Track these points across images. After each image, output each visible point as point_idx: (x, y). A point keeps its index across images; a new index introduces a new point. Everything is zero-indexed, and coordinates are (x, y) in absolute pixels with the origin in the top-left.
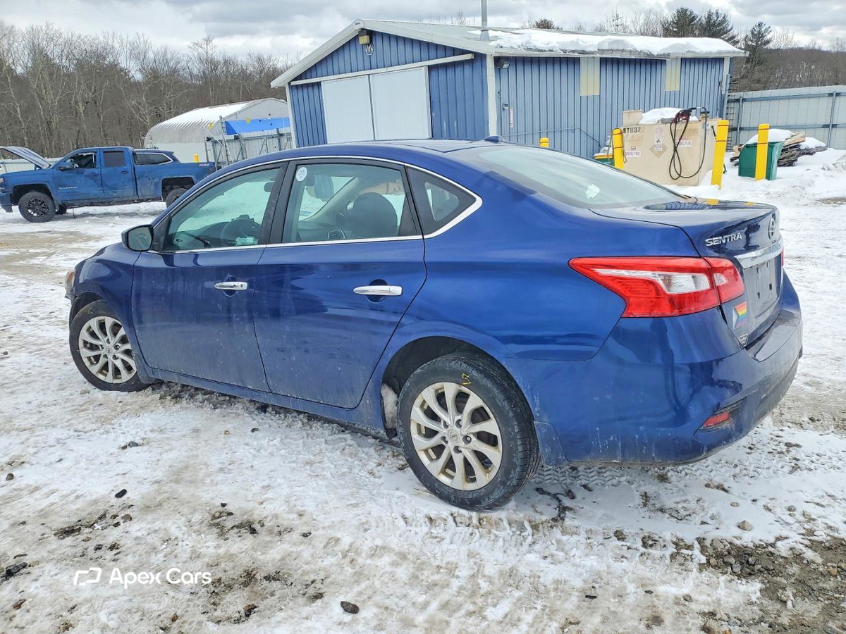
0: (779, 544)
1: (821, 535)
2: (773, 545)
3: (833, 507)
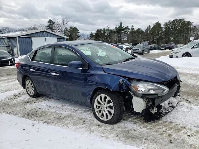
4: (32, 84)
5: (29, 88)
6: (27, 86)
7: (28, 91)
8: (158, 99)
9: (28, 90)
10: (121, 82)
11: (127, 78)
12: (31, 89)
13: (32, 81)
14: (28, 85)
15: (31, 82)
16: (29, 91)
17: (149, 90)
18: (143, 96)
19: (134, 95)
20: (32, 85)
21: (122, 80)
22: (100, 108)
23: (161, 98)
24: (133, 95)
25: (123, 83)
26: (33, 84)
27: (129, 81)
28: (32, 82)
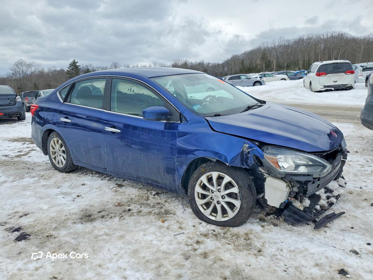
4: (61, 147)
5: (56, 154)
6: (51, 149)
7: (53, 160)
8: (314, 183)
9: (53, 157)
10: (245, 149)
11: (257, 143)
12: (60, 155)
13: (62, 140)
14: (54, 148)
15: (60, 142)
16: (55, 158)
17: (297, 166)
18: (287, 178)
19: (269, 174)
20: (63, 148)
21: (248, 145)
22: (209, 197)
23: (318, 183)
24: (266, 175)
25: (249, 152)
26: (65, 147)
27: (261, 148)
28: (64, 142)
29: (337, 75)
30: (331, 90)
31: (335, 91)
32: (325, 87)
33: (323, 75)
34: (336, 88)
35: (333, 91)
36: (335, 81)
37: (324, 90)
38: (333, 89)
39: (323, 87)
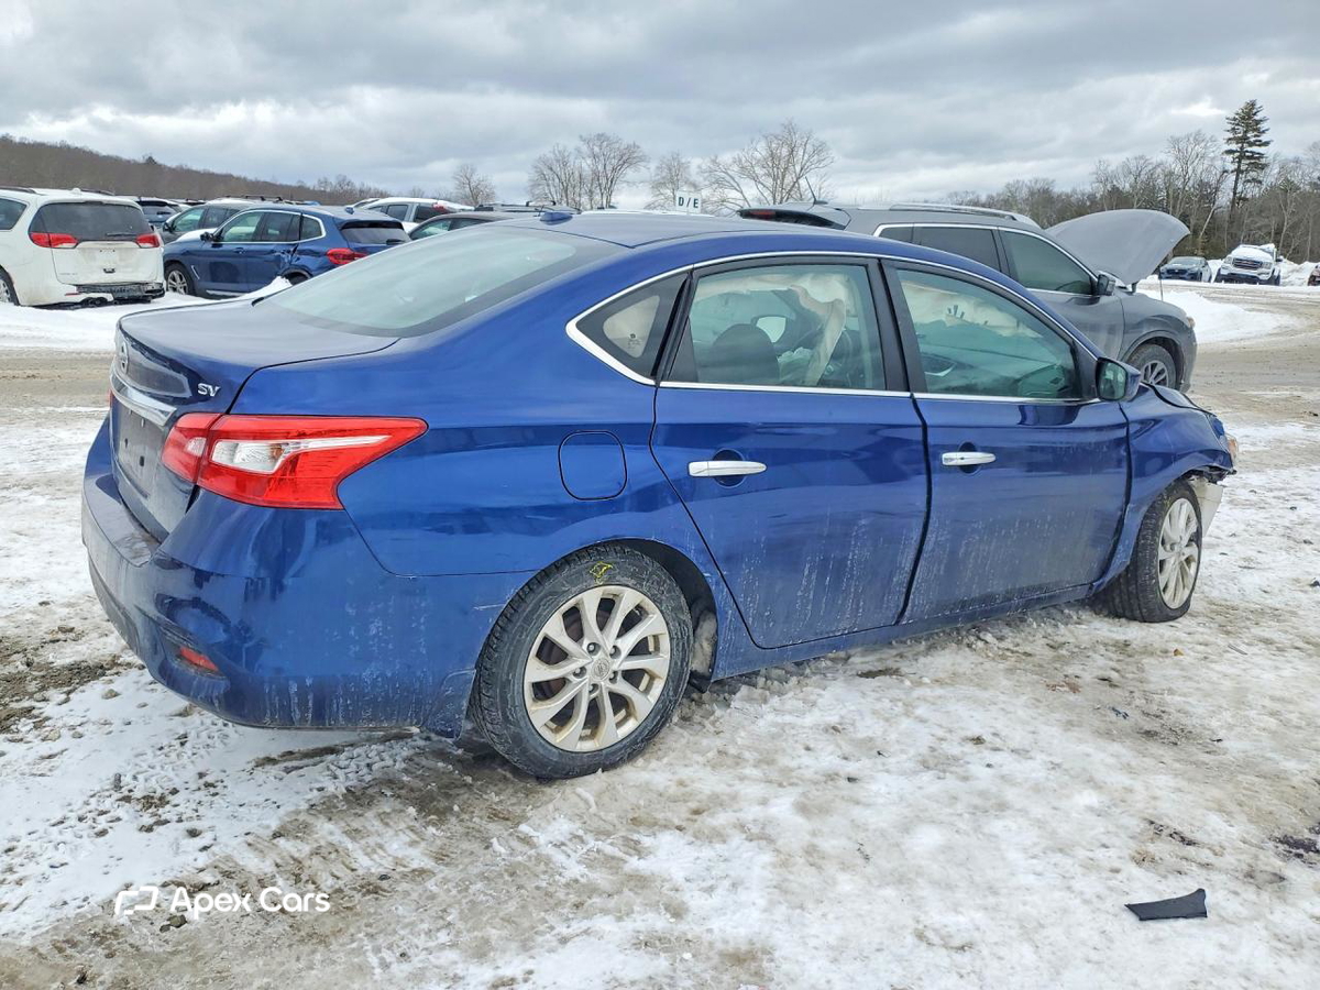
0: (64, 697)
1: (24, 726)
2: (69, 693)
3: (29, 764)
29: (113, 247)
30: (102, 302)
31: (116, 304)
32: (81, 288)
33: (65, 245)
34: (120, 295)
35: (110, 304)
36: (109, 268)
37: (80, 300)
38: (109, 297)
39: (75, 289)
